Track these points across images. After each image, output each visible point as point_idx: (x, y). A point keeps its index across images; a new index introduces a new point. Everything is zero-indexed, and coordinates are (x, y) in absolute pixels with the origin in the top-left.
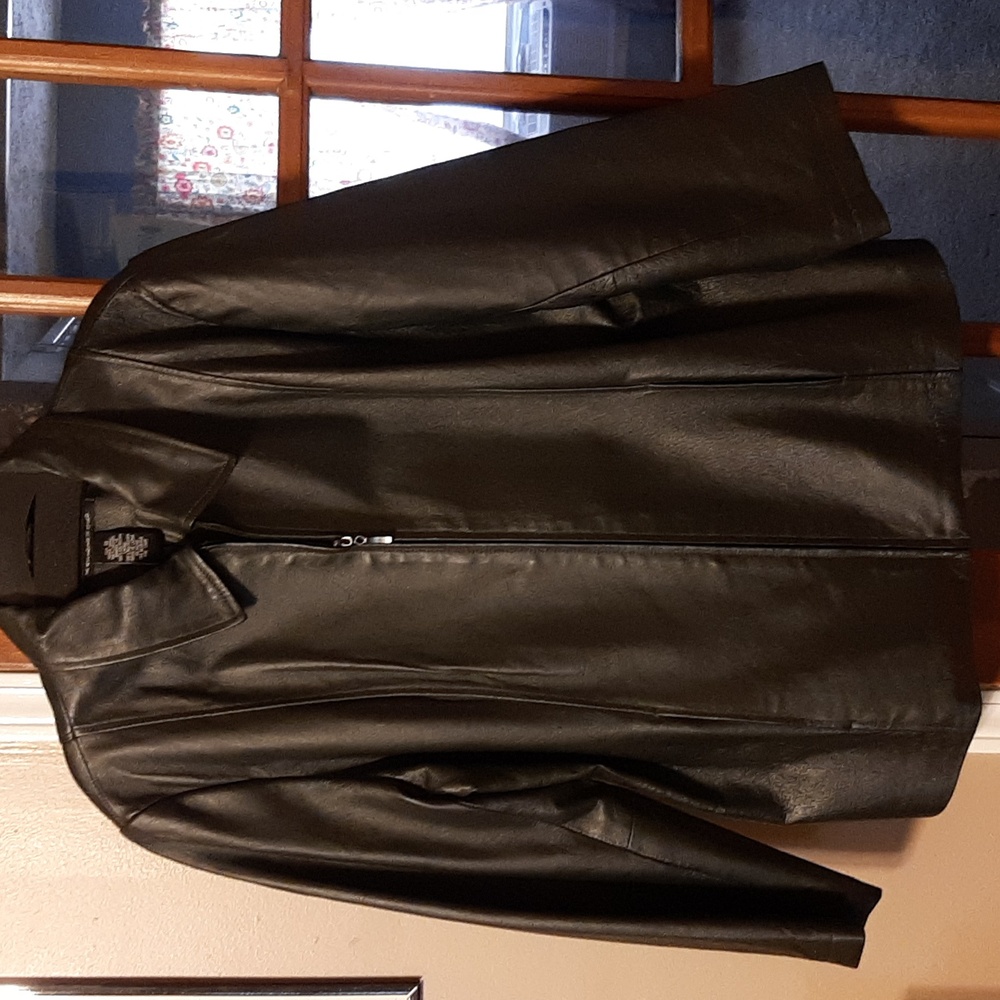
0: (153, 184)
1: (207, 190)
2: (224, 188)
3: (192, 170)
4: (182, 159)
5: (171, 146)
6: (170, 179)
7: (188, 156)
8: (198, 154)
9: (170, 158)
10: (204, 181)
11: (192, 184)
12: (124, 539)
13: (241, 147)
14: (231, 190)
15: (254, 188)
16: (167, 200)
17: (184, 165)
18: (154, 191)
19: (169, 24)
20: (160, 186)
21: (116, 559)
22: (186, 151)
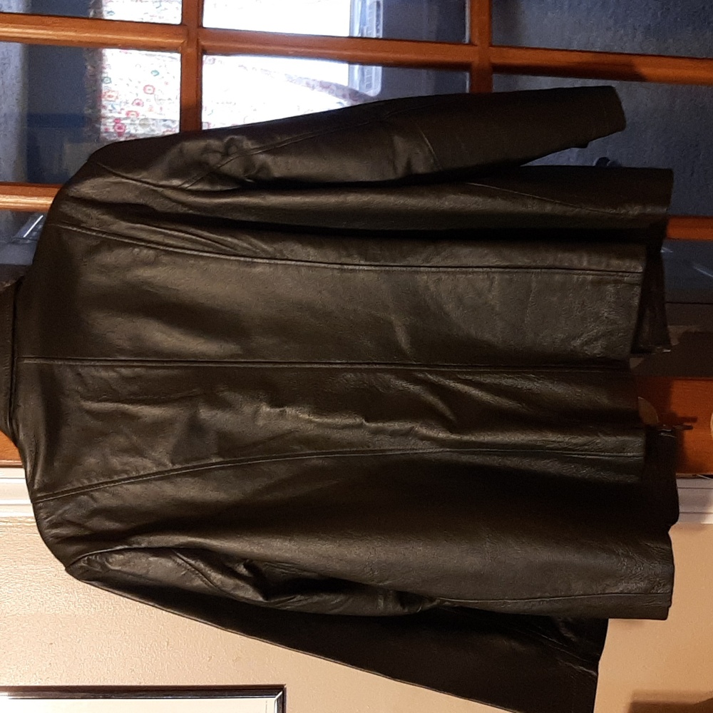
0: (97, 126)
1: (136, 131)
2: (148, 129)
3: (125, 116)
4: (118, 108)
5: (110, 99)
6: (111, 123)
7: (122, 107)
8: (130, 105)
9: (110, 107)
10: (135, 124)
11: (125, 127)
13: (160, 100)
14: (153, 130)
15: (170, 129)
16: (107, 138)
17: (119, 113)
18: (98, 131)
19: (109, 12)
20: (103, 128)
22: (121, 102)
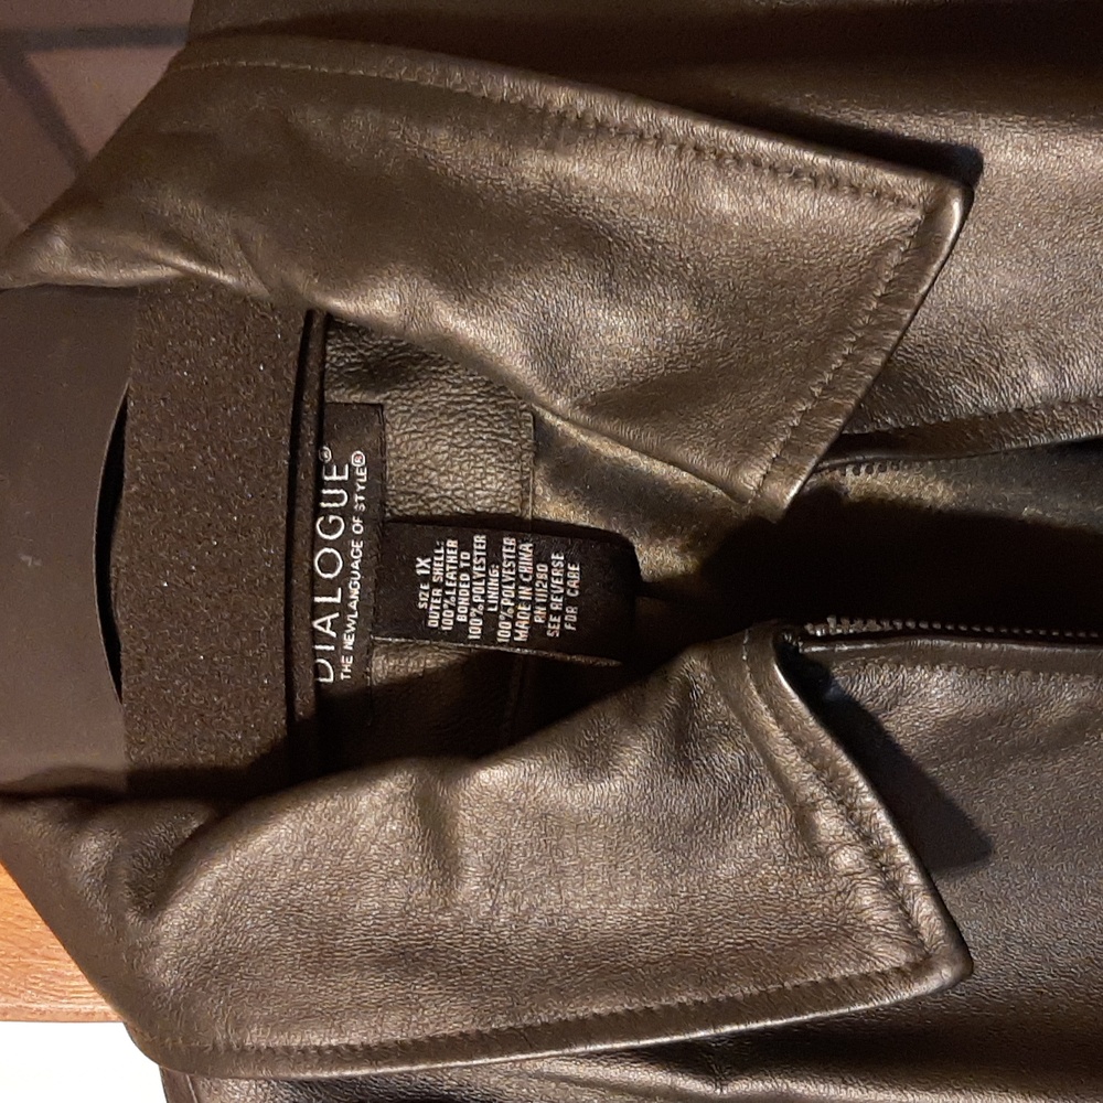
12: (494, 556)
21: (461, 629)
